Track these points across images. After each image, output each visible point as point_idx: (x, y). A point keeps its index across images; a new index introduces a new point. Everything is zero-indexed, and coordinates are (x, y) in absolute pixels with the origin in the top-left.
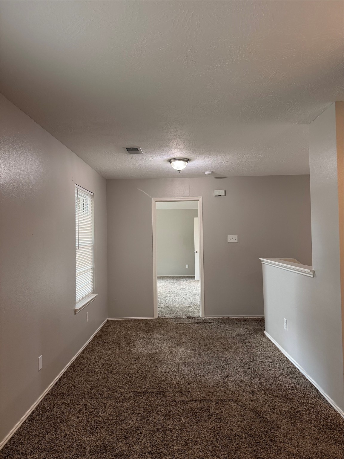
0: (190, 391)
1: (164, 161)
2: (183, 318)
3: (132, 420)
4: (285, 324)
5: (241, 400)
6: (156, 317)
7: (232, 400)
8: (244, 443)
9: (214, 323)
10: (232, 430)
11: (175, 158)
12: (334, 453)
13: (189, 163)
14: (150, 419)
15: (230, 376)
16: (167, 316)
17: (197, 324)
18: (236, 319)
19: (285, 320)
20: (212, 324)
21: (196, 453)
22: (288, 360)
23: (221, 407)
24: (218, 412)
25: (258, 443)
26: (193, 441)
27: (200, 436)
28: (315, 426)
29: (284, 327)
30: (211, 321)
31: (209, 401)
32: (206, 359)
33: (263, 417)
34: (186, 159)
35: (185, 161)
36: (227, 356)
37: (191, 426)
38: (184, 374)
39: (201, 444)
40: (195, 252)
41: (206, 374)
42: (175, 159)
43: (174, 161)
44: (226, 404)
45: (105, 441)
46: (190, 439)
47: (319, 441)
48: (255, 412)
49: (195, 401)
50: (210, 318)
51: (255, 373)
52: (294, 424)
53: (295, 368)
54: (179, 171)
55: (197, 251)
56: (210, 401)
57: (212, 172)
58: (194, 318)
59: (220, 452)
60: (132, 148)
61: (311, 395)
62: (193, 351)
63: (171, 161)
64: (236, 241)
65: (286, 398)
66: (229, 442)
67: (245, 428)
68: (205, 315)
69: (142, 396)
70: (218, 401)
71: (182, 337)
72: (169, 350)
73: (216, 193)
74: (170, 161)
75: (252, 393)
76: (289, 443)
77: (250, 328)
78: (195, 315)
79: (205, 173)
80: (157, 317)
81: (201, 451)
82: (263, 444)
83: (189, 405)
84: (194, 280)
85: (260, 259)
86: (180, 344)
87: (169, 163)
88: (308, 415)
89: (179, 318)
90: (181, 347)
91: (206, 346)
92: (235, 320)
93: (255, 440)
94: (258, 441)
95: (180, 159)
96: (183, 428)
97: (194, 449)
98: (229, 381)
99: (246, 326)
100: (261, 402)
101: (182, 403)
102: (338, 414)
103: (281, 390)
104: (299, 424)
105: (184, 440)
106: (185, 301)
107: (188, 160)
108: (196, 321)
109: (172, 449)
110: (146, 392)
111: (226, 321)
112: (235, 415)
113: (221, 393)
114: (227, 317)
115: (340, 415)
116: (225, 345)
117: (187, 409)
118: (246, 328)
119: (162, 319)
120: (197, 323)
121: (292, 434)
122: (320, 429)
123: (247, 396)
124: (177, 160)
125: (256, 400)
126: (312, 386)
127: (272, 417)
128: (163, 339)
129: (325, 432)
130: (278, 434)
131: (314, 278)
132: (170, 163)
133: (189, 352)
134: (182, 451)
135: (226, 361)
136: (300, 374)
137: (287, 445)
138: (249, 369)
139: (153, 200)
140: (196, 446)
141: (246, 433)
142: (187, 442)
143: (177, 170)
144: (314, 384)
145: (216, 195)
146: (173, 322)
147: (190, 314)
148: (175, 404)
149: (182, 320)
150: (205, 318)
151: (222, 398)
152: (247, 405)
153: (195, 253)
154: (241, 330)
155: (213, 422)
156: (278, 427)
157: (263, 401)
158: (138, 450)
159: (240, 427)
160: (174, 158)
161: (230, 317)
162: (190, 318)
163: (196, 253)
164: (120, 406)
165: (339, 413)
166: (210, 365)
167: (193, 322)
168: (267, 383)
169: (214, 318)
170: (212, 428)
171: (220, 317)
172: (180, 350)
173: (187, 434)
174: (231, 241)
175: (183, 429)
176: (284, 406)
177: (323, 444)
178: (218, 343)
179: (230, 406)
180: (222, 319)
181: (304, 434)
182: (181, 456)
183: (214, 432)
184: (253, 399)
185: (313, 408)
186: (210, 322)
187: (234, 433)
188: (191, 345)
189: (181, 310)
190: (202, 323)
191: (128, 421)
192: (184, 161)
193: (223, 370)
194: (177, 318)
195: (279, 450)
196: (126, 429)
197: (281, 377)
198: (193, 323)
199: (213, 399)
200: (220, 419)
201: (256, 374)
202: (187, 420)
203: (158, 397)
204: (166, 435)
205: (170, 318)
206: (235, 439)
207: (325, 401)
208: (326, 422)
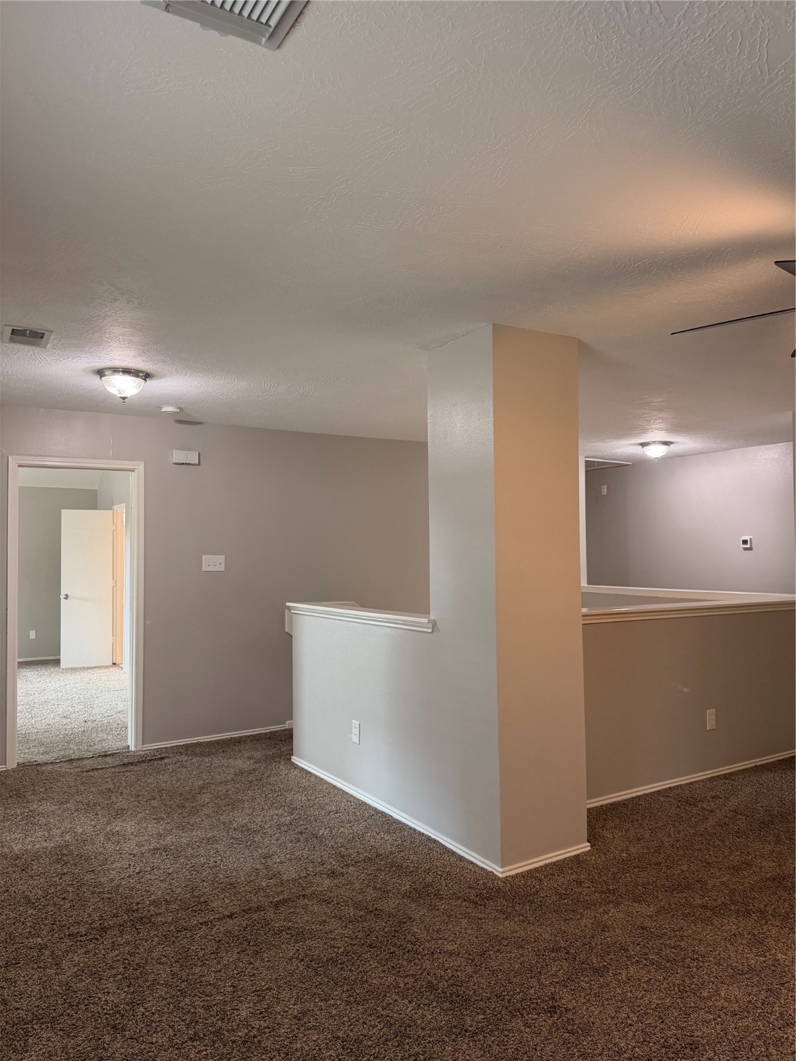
0: (206, 901)
1: (85, 370)
2: (88, 758)
3: (109, 993)
4: (356, 731)
5: (321, 892)
6: (11, 764)
7: (303, 896)
8: (369, 961)
9: (169, 757)
10: (335, 947)
11: (115, 367)
12: (513, 932)
13: (150, 383)
14: (151, 977)
15: (272, 855)
16: (41, 758)
17: (132, 767)
18: (217, 742)
19: (356, 723)
20: (166, 761)
21: (291, 1006)
22: (365, 804)
23: (289, 914)
24: (290, 924)
25: (392, 953)
26: (271, 989)
27: (280, 975)
28: (465, 901)
29: (351, 739)
30: (164, 755)
31: (258, 909)
32: (198, 834)
33: (376, 909)
34: (142, 372)
35: (141, 377)
36: (240, 818)
37: (251, 963)
38: (170, 871)
39: (291, 989)
40: (62, 596)
41: (219, 862)
42: (115, 370)
43: (112, 375)
44: (295, 907)
45: (70, 1051)
46: (263, 986)
47: (483, 921)
48: (357, 906)
49: (231, 916)
50: (157, 750)
51: (317, 837)
52: (435, 908)
53: (383, 814)
54: (124, 398)
55: (67, 595)
56: (262, 909)
57: (180, 408)
58: (117, 753)
59: (336, 990)
60: (31, 331)
61: (434, 852)
62: (159, 822)
63: (104, 372)
64: (222, 568)
65: (398, 869)
66: (342, 969)
67: (356, 936)
68: (143, 744)
69: (97, 939)
70: (277, 906)
71: (113, 799)
72: (98, 832)
73: (178, 456)
74: (100, 373)
75: (333, 874)
76: (440, 939)
77: (257, 755)
78: (116, 748)
79: (161, 408)
80: (15, 766)
81: (299, 999)
82: (401, 952)
83: (221, 928)
84: (57, 669)
85: (288, 604)
86: (119, 813)
87: (99, 377)
88: (446, 886)
89: (78, 759)
90: (125, 819)
91: (183, 807)
92: (216, 745)
93: (384, 951)
94: (391, 951)
95: (126, 371)
96: (236, 972)
97: (283, 1000)
98: (275, 863)
99: (246, 754)
100: (357, 886)
101: (204, 927)
102: (490, 872)
103: (381, 857)
104: (440, 904)
105: (253, 992)
106: (65, 721)
107: (147, 376)
108: (126, 761)
109: (238, 1015)
110: (104, 930)
111: (197, 750)
112: (325, 921)
113: (273, 889)
114: (194, 742)
115: (493, 873)
116: (225, 799)
117: (221, 935)
118: (249, 758)
119: (30, 769)
120: (131, 764)
121: (438, 923)
122: (476, 903)
123: (327, 882)
124: (121, 373)
125: (347, 885)
126: (429, 838)
127: (390, 905)
128: (64, 811)
129: (485, 906)
130: (416, 930)
131: (435, 633)
132: (101, 378)
133: (153, 828)
134: (261, 1013)
135: (244, 828)
136: (398, 822)
137: (440, 942)
138: (301, 833)
139: (13, 461)
140: (285, 995)
141: (363, 944)
142: (260, 995)
143: (119, 395)
144: (430, 834)
145: (177, 461)
146: (68, 770)
147: (98, 748)
148: (188, 935)
149: (85, 762)
150: (144, 750)
151: (281, 898)
152: (337, 897)
153: (63, 601)
154: (240, 763)
155: (290, 944)
156: (410, 918)
157: (362, 884)
158: (163, 1042)
159: (346, 937)
160: (112, 367)
161: (201, 741)
162: (105, 756)
163: (66, 598)
164: (56, 974)
165: (490, 869)
166: (216, 842)
167: (118, 763)
168: (352, 851)
169: (166, 748)
170: (297, 955)
171: (179, 744)
172: (128, 826)
173: (252, 980)
174: (211, 569)
175: (237, 974)
176: (400, 882)
177: (490, 923)
178: (206, 798)
179: (305, 907)
180: (187, 746)
181: (456, 917)
182: (265, 1021)
183: (302, 960)
184: (340, 885)
185: (449, 874)
186: (162, 758)
187: (341, 950)
188: (147, 812)
189: (68, 742)
190: (144, 762)
191: (99, 998)
192: (137, 376)
193: (250, 846)
194: (71, 760)
195: (432, 953)
196: (106, 1014)
197: (369, 834)
198: (121, 765)
199: (266, 904)
200: (300, 935)
201: (321, 839)
202: (235, 956)
203: (139, 930)
204: (207, 996)
205: (52, 763)
206: (348, 960)
207: (461, 859)
208: (479, 889)
